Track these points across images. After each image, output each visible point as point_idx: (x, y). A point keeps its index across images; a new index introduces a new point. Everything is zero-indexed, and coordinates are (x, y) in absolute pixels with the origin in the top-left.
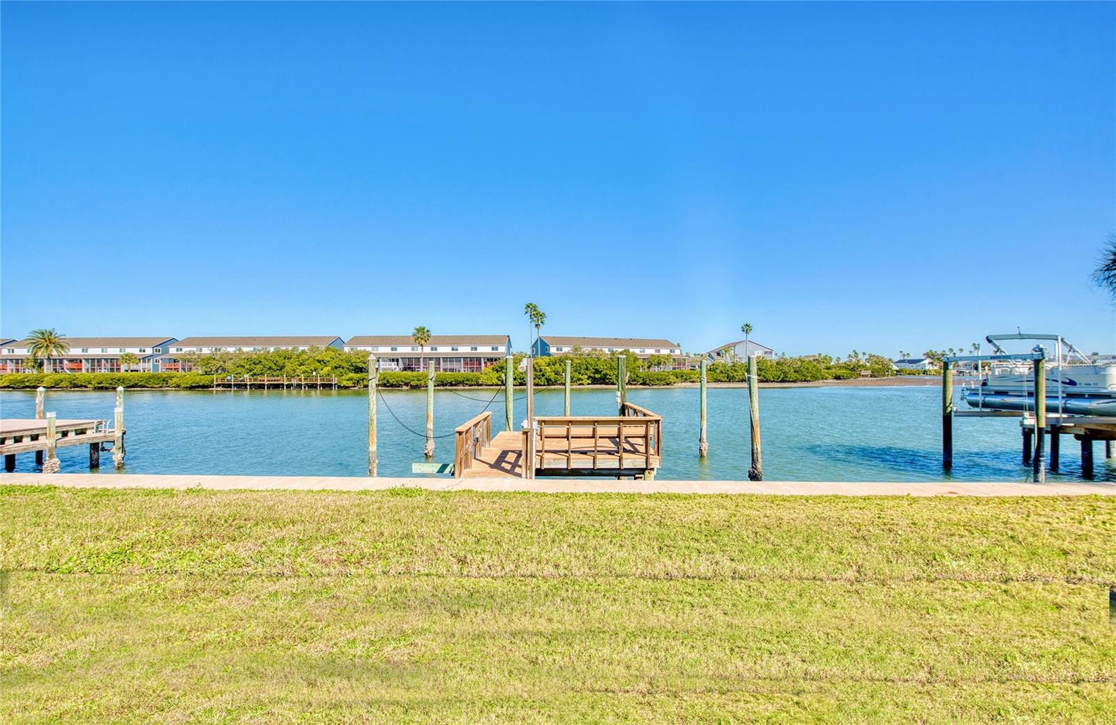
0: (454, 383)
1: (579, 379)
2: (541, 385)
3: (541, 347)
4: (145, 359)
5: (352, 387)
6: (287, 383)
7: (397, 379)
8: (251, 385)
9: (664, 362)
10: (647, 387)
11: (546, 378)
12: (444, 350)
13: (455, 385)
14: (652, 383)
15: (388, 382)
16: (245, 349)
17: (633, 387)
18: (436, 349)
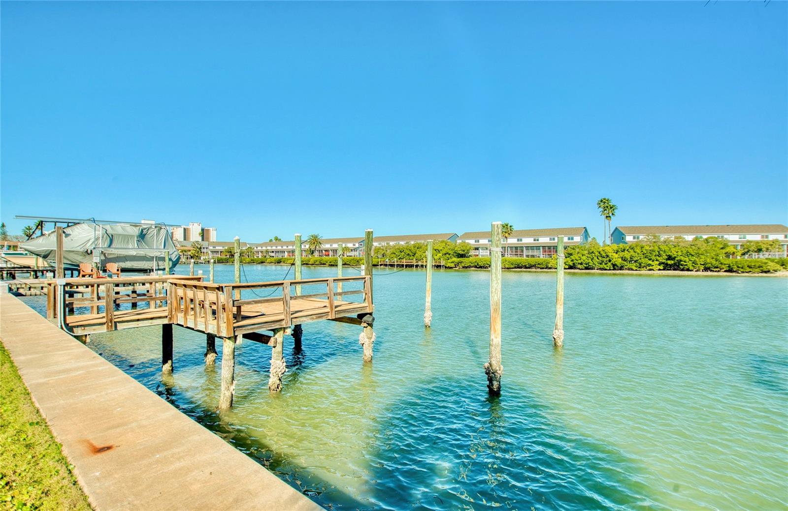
0: (527, 266)
1: (649, 265)
2: (606, 270)
3: (618, 235)
4: (355, 250)
5: (454, 267)
6: (415, 264)
7: (484, 262)
8: (397, 265)
9: (767, 249)
10: (734, 274)
11: (612, 264)
12: (528, 241)
13: (529, 268)
14: (742, 270)
15: (478, 264)
16: (391, 243)
17: (716, 274)
18: (521, 240)
